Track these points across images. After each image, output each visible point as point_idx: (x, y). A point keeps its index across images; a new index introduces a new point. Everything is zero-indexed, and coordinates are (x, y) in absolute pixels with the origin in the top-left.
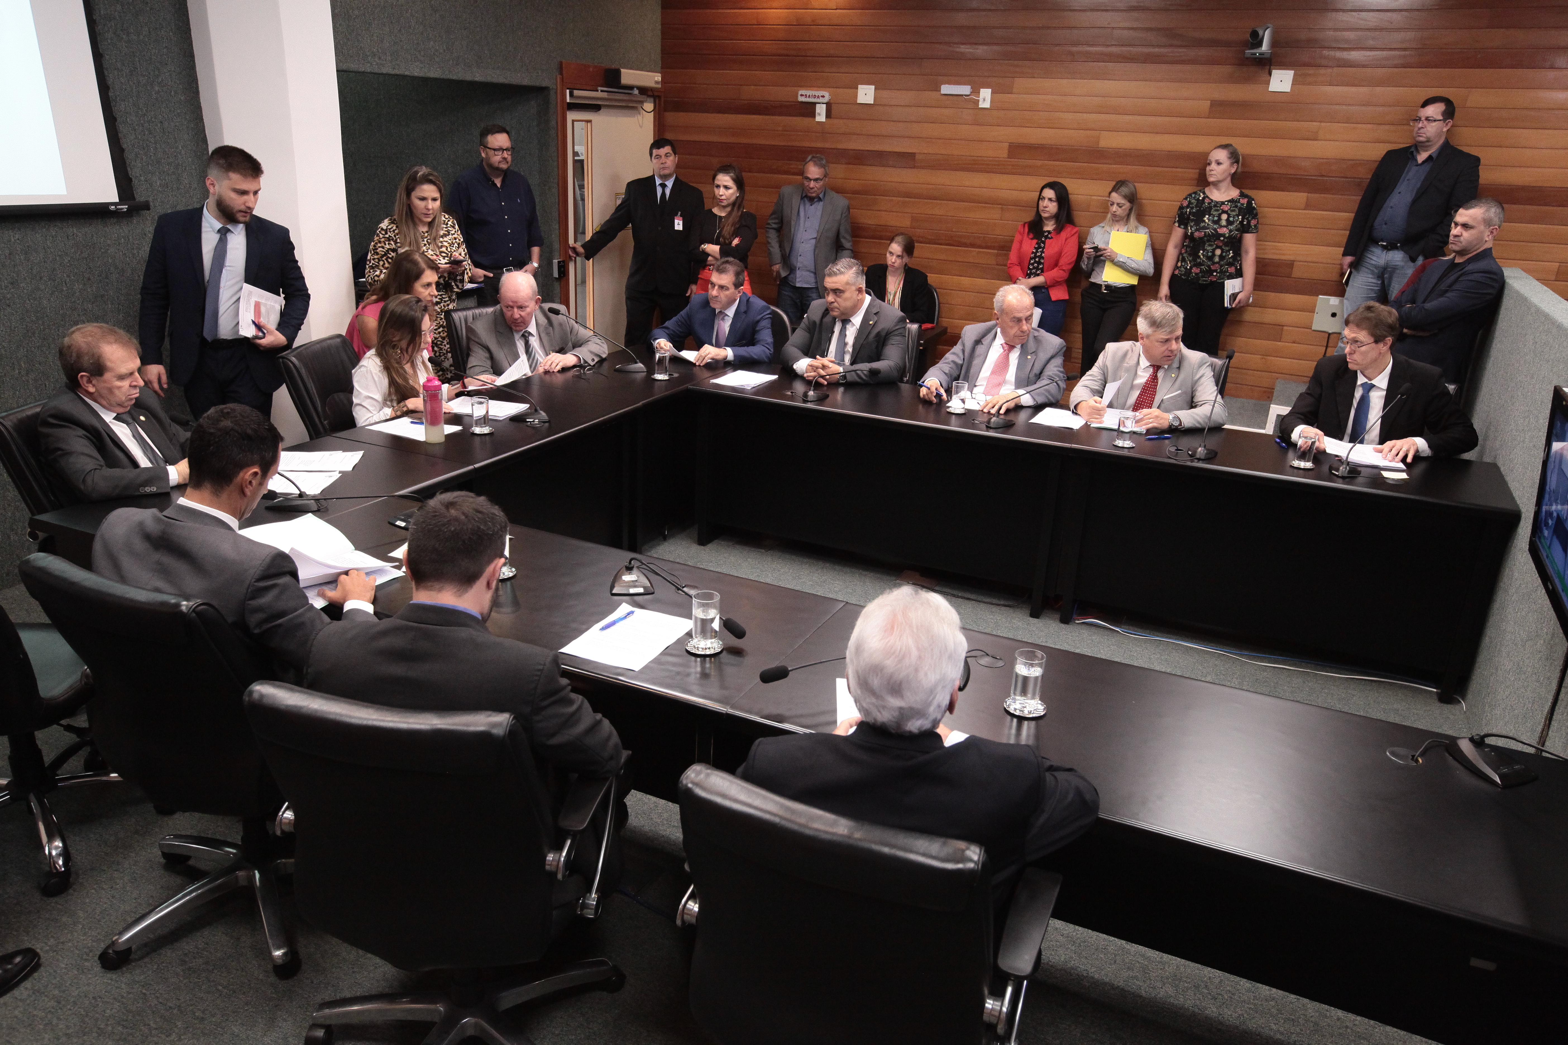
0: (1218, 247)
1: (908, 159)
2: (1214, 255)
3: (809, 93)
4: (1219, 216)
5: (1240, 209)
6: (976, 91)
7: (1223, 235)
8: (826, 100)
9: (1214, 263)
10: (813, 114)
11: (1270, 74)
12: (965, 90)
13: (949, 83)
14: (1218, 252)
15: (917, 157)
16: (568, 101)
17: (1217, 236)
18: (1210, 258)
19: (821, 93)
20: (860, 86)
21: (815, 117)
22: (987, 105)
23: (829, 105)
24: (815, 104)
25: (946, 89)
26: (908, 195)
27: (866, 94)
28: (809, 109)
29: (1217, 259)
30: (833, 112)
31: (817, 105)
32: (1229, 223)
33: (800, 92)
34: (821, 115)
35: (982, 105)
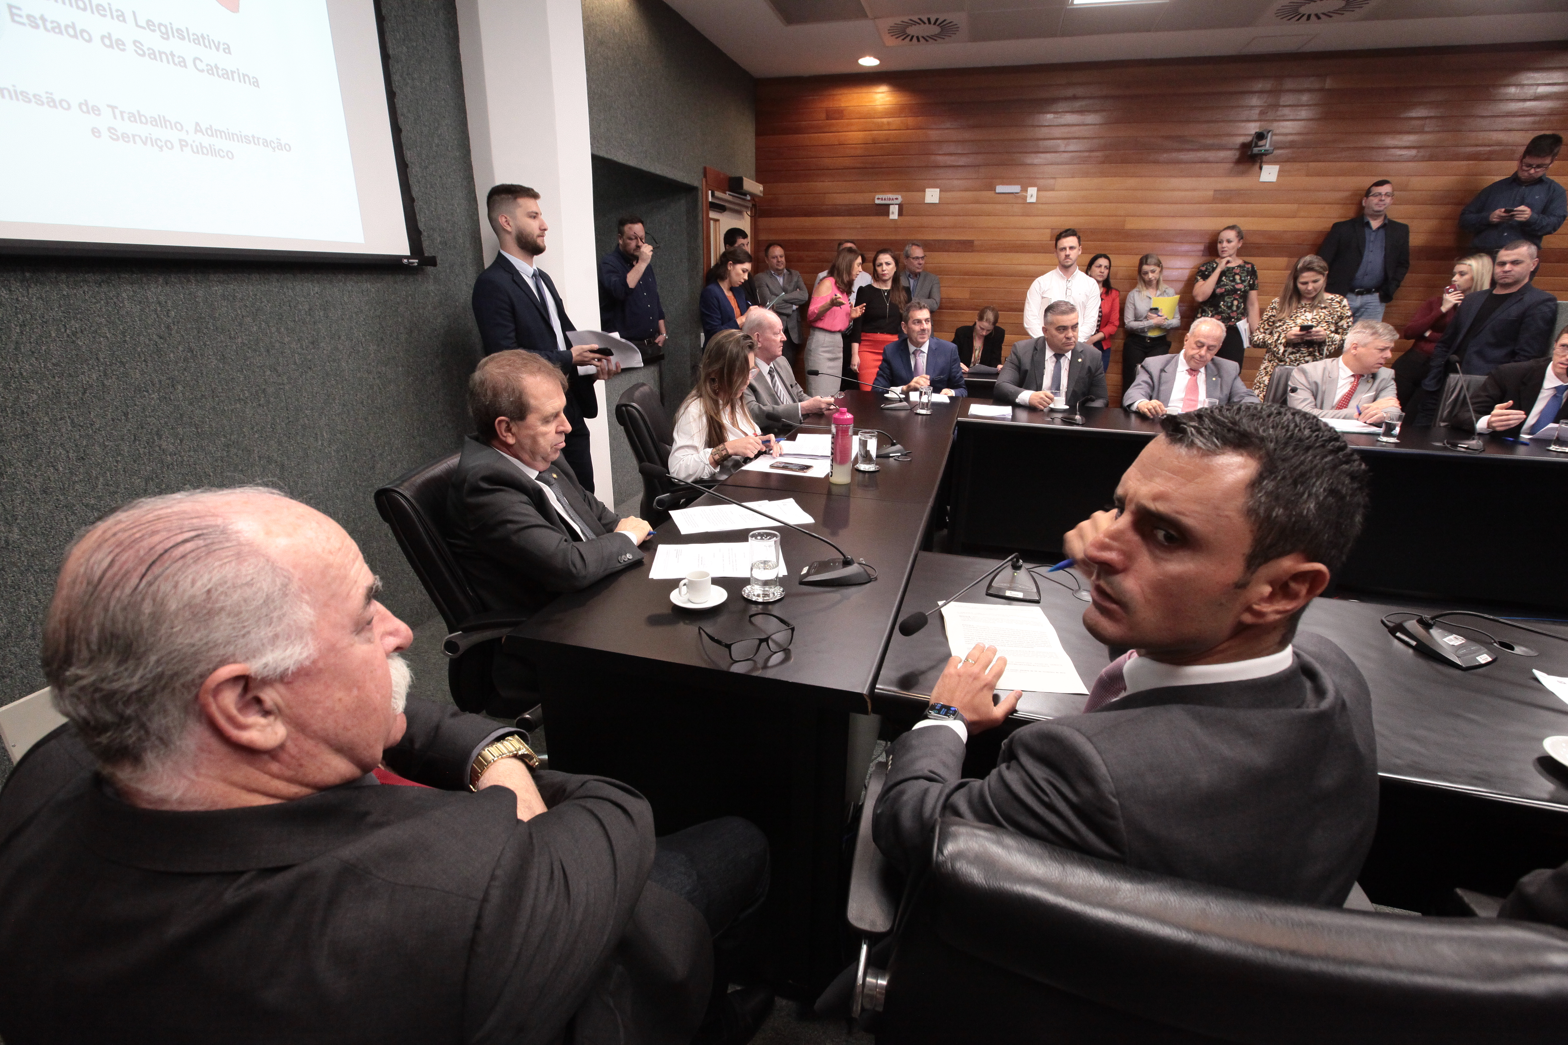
0: (1235, 299)
1: (967, 246)
2: (1232, 305)
3: (884, 196)
4: (1233, 277)
5: (1248, 272)
6: (1025, 189)
7: (1240, 290)
8: (899, 201)
9: (1233, 311)
10: (887, 214)
11: (1261, 168)
12: (1016, 189)
13: (1003, 184)
14: (1235, 303)
15: (976, 243)
16: (710, 199)
17: (1235, 291)
18: (1230, 308)
19: (894, 196)
20: (927, 190)
21: (888, 215)
22: (1033, 200)
23: (901, 206)
24: (889, 205)
25: (1000, 189)
26: (967, 273)
27: (932, 196)
28: (884, 210)
29: (1235, 308)
30: (904, 212)
31: (891, 207)
32: (1243, 282)
33: (877, 197)
34: (894, 213)
35: (1029, 200)
